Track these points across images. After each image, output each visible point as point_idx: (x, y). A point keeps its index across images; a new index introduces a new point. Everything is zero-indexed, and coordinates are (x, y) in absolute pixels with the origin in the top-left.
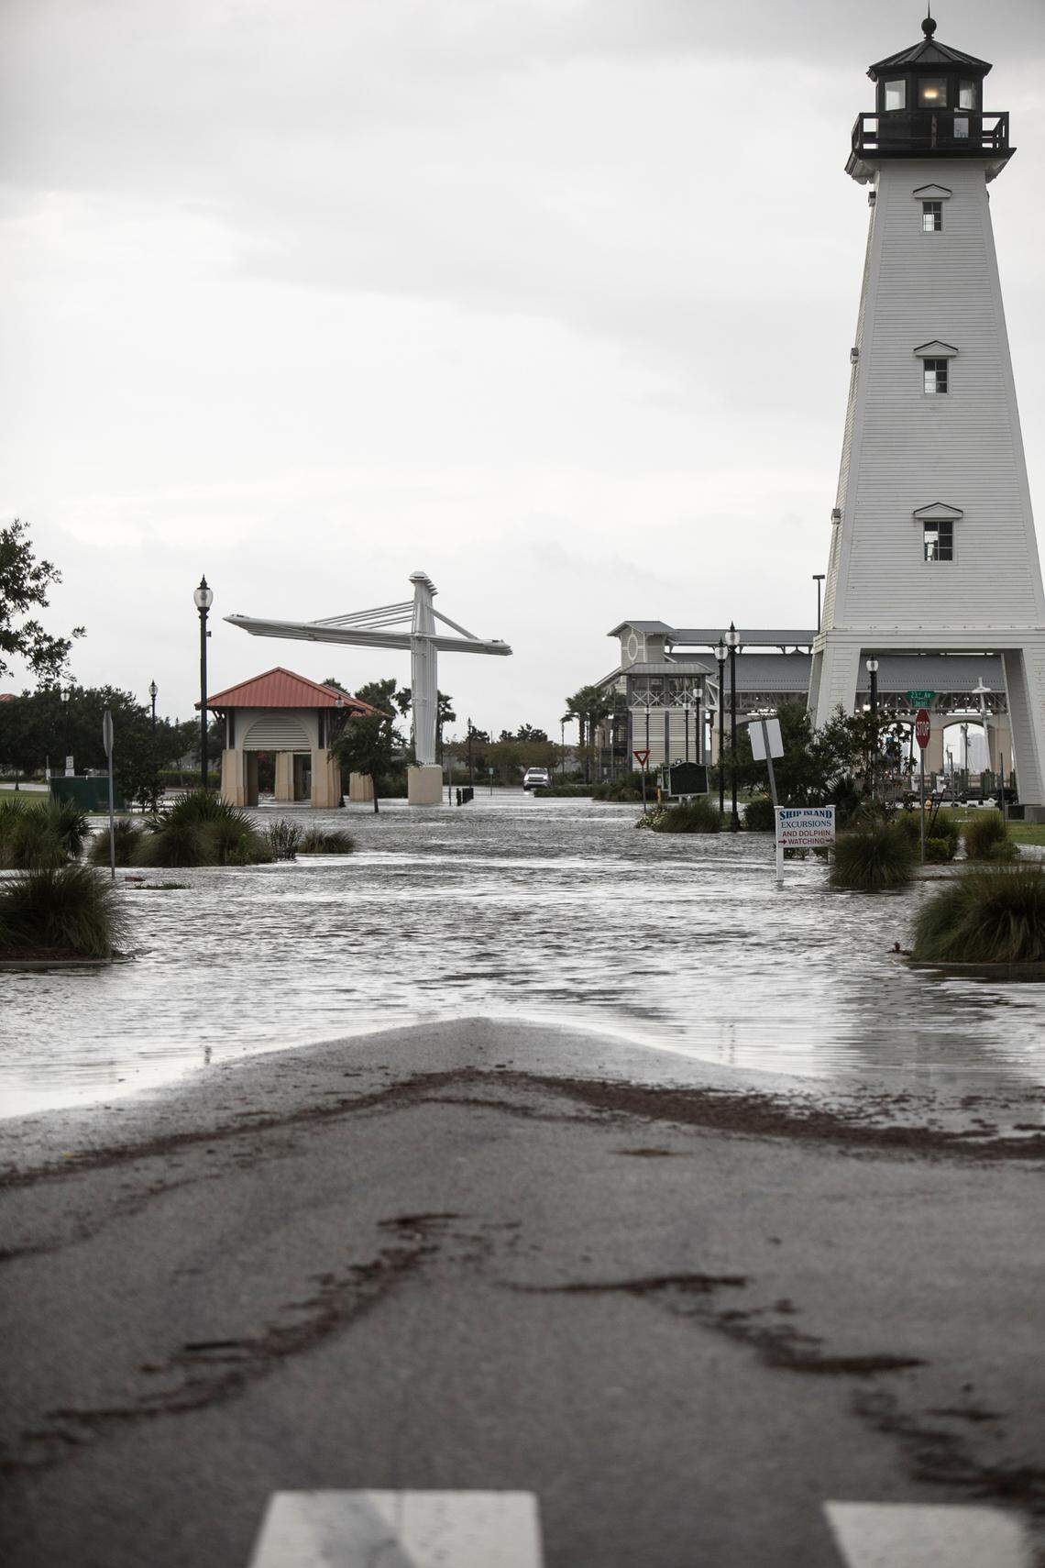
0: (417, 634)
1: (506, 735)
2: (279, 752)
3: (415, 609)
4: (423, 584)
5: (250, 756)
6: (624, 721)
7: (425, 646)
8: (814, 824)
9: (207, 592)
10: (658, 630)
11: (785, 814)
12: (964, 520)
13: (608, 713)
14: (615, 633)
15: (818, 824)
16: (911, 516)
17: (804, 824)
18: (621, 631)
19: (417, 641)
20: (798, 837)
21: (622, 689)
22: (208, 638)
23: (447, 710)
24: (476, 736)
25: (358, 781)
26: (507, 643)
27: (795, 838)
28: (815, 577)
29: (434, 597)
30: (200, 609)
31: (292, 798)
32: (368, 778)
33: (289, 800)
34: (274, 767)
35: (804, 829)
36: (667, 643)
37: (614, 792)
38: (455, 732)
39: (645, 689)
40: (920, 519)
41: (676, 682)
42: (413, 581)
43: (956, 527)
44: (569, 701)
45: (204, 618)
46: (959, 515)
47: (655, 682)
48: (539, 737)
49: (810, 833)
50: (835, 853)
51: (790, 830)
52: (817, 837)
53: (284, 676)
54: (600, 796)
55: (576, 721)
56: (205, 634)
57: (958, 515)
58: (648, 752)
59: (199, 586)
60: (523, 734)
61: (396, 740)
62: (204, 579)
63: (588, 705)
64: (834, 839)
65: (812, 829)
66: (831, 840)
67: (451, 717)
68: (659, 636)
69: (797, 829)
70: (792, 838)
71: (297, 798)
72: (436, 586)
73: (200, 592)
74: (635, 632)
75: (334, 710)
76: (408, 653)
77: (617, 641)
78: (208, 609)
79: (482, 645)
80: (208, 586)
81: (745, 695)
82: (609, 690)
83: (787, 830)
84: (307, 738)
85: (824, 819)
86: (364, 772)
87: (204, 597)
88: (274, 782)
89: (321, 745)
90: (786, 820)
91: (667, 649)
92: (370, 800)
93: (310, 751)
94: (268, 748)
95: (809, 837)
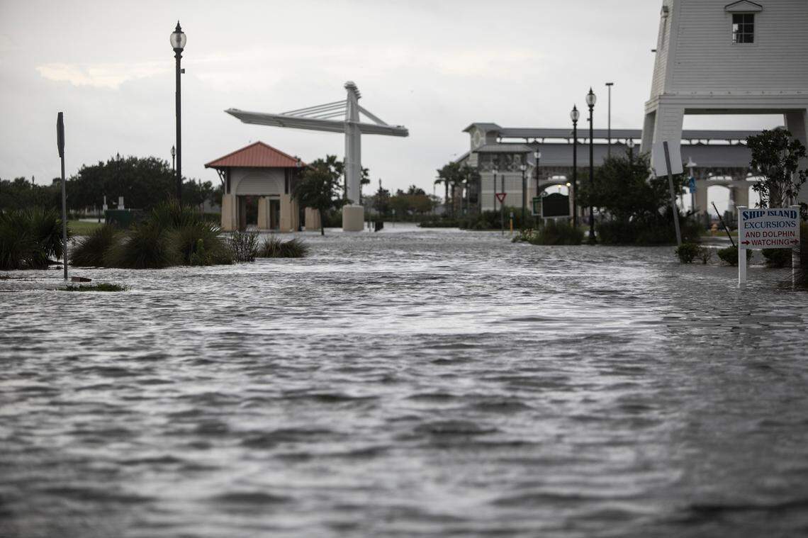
0: (349, 121)
1: (400, 192)
2: (260, 196)
3: (347, 106)
4: (352, 88)
5: (241, 199)
6: (476, 181)
7: (354, 129)
8: (778, 225)
9: (182, 35)
10: (494, 129)
11: (749, 215)
12: (764, 12)
13: (463, 179)
14: (467, 130)
15: (782, 225)
16: (723, 10)
17: (768, 224)
18: (471, 129)
19: (349, 126)
20: (761, 238)
21: (473, 163)
22: (182, 75)
23: (365, 177)
24: (382, 192)
25: (311, 214)
26: (406, 127)
27: (758, 239)
28: (607, 84)
29: (359, 100)
30: (175, 50)
31: (269, 227)
32: (317, 211)
33: (267, 228)
34: (257, 208)
35: (768, 230)
36: (499, 136)
37: (473, 224)
38: (369, 190)
39: (489, 161)
40: (729, 12)
41: (509, 157)
42: (347, 88)
43: (756, 18)
44: (439, 171)
45: (178, 57)
46: (760, 9)
47: (496, 157)
48: (421, 192)
49: (773, 234)
50: (798, 254)
51: (755, 230)
52: (781, 238)
53: (262, 147)
54: (465, 226)
55: (443, 183)
56: (179, 71)
57: (758, 9)
58: (505, 195)
59: (175, 30)
60: (412, 191)
61: (335, 186)
62: (178, 24)
63: (450, 174)
64: (798, 239)
65: (776, 230)
66: (796, 241)
67: (367, 181)
68: (494, 132)
69: (761, 230)
70: (756, 239)
71: (272, 227)
72: (360, 92)
73: (175, 35)
74: (480, 130)
75: (295, 169)
76: (343, 135)
77: (468, 135)
78: (182, 50)
79: (389, 129)
80: (182, 30)
81: (546, 168)
82: (463, 164)
83: (750, 230)
84: (277, 187)
85: (789, 219)
86: (314, 207)
87: (179, 40)
88: (257, 216)
89: (287, 192)
90: (749, 220)
91: (498, 140)
92: (318, 228)
93: (279, 195)
94: (252, 193)
95: (773, 238)
